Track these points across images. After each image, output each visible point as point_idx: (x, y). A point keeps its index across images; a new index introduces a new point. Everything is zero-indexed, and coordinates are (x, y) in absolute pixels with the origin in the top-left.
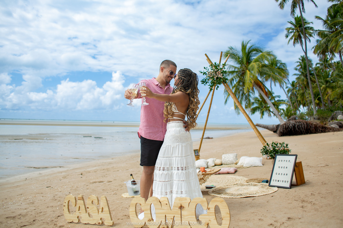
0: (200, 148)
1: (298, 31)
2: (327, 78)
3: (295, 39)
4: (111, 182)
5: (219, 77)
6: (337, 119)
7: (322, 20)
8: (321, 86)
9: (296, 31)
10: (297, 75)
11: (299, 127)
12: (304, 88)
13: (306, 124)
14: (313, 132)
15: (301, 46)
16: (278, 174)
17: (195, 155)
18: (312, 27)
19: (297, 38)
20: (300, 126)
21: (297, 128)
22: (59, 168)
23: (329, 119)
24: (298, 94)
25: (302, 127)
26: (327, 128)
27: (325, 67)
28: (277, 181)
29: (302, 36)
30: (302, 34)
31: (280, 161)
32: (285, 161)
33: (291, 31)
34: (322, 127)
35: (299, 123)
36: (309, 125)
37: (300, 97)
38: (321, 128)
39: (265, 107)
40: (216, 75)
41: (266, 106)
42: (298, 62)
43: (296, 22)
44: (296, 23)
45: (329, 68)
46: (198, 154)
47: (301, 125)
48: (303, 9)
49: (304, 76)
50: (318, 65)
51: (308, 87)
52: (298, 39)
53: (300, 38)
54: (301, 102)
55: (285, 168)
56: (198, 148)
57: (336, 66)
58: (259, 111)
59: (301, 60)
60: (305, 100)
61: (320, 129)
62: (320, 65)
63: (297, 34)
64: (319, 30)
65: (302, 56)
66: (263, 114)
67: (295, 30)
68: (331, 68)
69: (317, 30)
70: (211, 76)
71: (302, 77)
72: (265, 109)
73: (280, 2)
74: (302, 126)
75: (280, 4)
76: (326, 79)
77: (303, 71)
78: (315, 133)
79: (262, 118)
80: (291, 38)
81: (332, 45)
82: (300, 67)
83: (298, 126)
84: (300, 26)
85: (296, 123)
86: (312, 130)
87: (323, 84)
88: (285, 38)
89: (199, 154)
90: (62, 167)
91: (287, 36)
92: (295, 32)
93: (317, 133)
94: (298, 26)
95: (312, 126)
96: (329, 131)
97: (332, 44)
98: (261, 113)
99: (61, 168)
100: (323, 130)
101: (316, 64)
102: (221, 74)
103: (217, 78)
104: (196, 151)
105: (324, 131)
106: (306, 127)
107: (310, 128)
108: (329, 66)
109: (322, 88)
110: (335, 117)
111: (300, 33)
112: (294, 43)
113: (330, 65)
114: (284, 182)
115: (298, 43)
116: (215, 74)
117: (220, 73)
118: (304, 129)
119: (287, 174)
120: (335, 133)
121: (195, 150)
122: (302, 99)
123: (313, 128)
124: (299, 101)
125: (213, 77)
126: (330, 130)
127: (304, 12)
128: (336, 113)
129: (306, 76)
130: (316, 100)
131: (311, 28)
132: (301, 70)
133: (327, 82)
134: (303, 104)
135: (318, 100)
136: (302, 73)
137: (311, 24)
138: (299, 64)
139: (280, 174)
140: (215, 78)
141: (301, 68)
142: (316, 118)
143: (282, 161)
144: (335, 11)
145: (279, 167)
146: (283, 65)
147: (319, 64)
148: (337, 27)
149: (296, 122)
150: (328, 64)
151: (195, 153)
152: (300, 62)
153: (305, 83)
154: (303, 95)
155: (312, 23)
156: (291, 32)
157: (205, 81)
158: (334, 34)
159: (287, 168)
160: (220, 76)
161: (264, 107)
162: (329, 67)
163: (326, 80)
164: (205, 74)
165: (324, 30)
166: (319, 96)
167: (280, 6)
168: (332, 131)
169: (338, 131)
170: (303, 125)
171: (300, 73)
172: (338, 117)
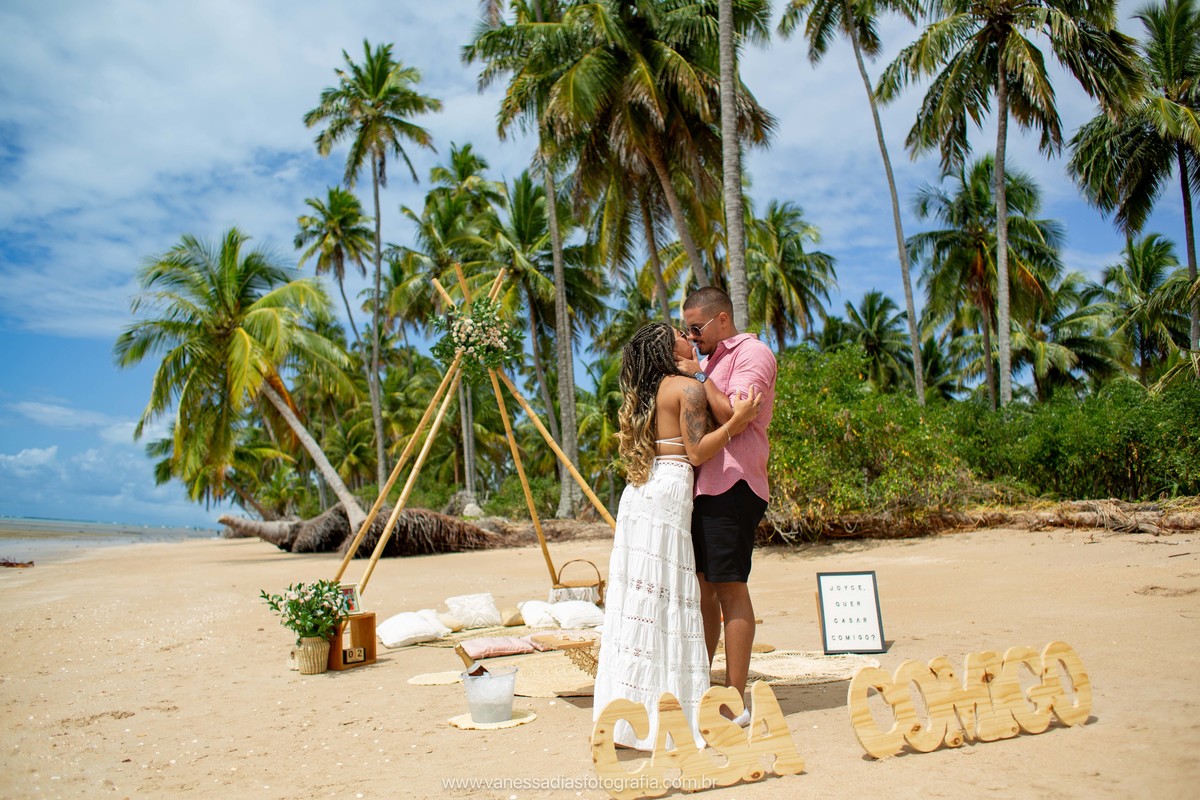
1: (334, 234)
3: (323, 257)
6: (462, 515)
7: (417, 223)
9: (328, 232)
11: (418, 533)
13: (437, 523)
15: (338, 279)
16: (840, 621)
18: (373, 233)
19: (327, 258)
20: (423, 528)
21: (412, 534)
26: (487, 536)
28: (844, 638)
29: (344, 250)
30: (347, 248)
31: (835, 588)
32: (849, 588)
33: (312, 228)
35: (417, 519)
36: (445, 525)
38: (476, 538)
43: (331, 206)
44: (331, 208)
47: (424, 525)
48: (381, 175)
52: (331, 258)
53: (340, 257)
55: (855, 603)
61: (471, 539)
63: (331, 240)
68: (392, 362)
73: (320, 134)
74: (427, 529)
75: (321, 138)
78: (458, 550)
80: (313, 251)
83: (415, 526)
84: (343, 222)
85: (409, 519)
86: (451, 543)
88: (293, 246)
91: (299, 243)
92: (324, 236)
93: (464, 552)
94: (337, 218)
111: (341, 242)
112: (319, 267)
114: (863, 637)
115: (329, 270)
119: (865, 620)
126: (496, 543)
127: (383, 183)
128: (461, 496)
130: (351, 455)
131: (372, 236)
135: (355, 453)
139: (847, 620)
143: (839, 588)
144: (450, 206)
145: (838, 604)
150: (387, 351)
156: (314, 233)
159: (858, 603)
163: (392, 397)
165: (418, 250)
166: (358, 445)
167: (318, 144)
168: (501, 547)
169: (516, 546)
170: (430, 526)
172: (466, 509)
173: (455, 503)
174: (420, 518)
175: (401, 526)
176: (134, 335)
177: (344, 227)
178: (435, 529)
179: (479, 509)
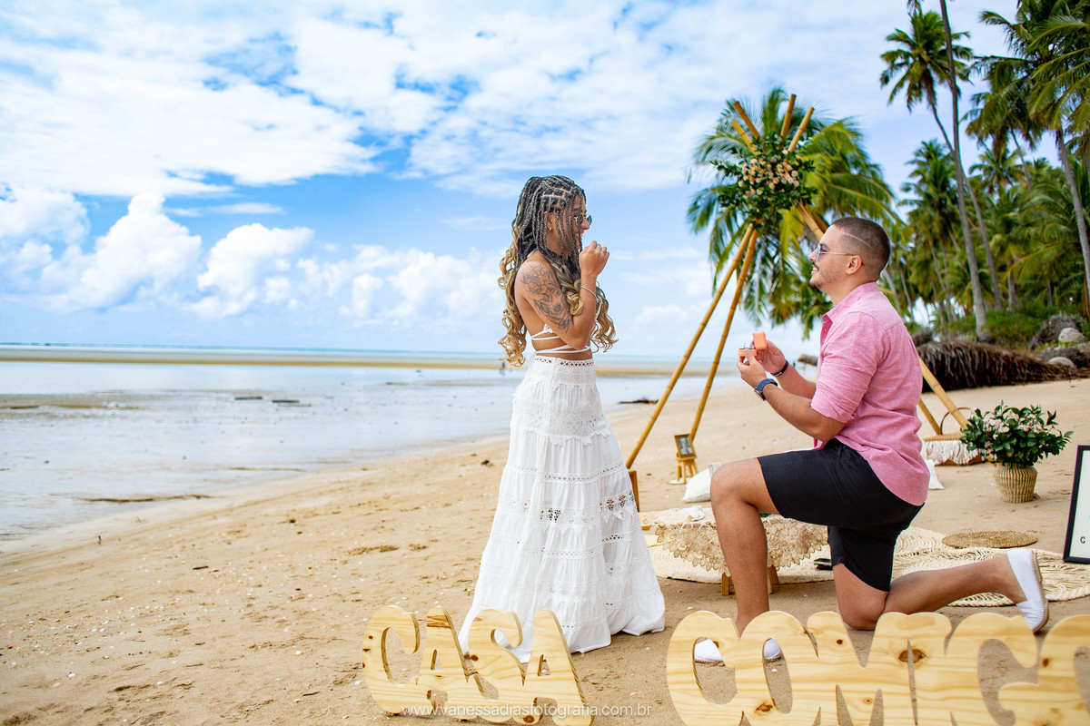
0: (695, 430)
1: (922, 60)
2: (1009, 212)
3: (912, 87)
4: (424, 547)
5: (783, 182)
6: (1057, 341)
7: (1006, 26)
8: (990, 239)
9: (915, 61)
10: (911, 204)
11: (955, 366)
12: (931, 243)
13: (979, 354)
14: (1001, 382)
15: (931, 107)
17: (680, 452)
18: (966, 49)
19: (917, 85)
20: (961, 362)
21: (949, 369)
22: (195, 500)
23: (1034, 340)
24: (911, 264)
25: (966, 366)
26: (1045, 367)
27: (999, 179)
29: (934, 75)
30: (937, 71)
33: (898, 60)
34: (1029, 364)
35: (955, 352)
36: (988, 357)
37: (918, 274)
38: (1028, 369)
39: (817, 303)
40: (775, 176)
41: (822, 301)
42: (913, 162)
43: (916, 33)
44: (915, 35)
45: (1010, 183)
46: (690, 449)
47: (963, 358)
49: (932, 206)
50: (977, 172)
51: (944, 243)
52: (920, 86)
53: (930, 82)
54: (920, 289)
56: (689, 431)
57: (1032, 174)
58: (799, 317)
59: (923, 154)
60: (932, 284)
61: (1023, 370)
62: (984, 172)
63: (917, 70)
64: (993, 57)
65: (927, 141)
66: (810, 324)
67: (914, 58)
68: (1016, 180)
69: (989, 55)
70: (758, 181)
71: (929, 211)
72: (816, 308)
74: (967, 362)
76: (1006, 215)
77: (931, 191)
78: (1007, 383)
79: (808, 337)
80: (900, 84)
81: (1041, 103)
82: (920, 178)
83: (953, 359)
84: (929, 46)
85: (946, 353)
86: (999, 374)
87: (996, 233)
88: (880, 84)
89: (693, 449)
90: (205, 497)
91: (885, 80)
92: (912, 65)
93: (1014, 385)
94: (921, 45)
95: (997, 363)
96: (1052, 379)
97: (1039, 99)
98: (803, 321)
99: (202, 500)
100: (1031, 374)
101: (972, 169)
102: (795, 173)
103: (779, 186)
104: (683, 440)
105: (1035, 376)
106: (979, 365)
107: (990, 368)
108: (1011, 176)
109: (992, 243)
110: (1053, 334)
111: (929, 67)
112: (909, 100)
113: (1013, 174)
115: (920, 100)
116: (771, 174)
117: (789, 167)
118: (973, 371)
120: (1074, 382)
121: (678, 437)
122: (921, 279)
123: (1001, 369)
124: (913, 285)
125: (763, 184)
126: (1056, 373)
128: (1055, 320)
129: (940, 206)
131: (965, 52)
132: (924, 188)
133: (1008, 225)
134: (926, 294)
136: (928, 196)
137: (964, 37)
138: (915, 167)
140: (771, 186)
141: (923, 181)
142: (983, 338)
146: (873, 169)
147: (980, 167)
148: (1051, 47)
149: (947, 348)
150: (1009, 169)
151: (679, 446)
152: (920, 163)
153: (937, 229)
154: (925, 265)
155: (965, 34)
156: (901, 65)
157: (733, 198)
158: (1048, 66)
160: (789, 179)
161: (812, 303)
162: (1011, 179)
163: (1007, 218)
164: (730, 174)
165: (1010, 55)
168: (1063, 378)
169: (1082, 377)
170: (970, 359)
171: (921, 198)
172: (1062, 334)
173: (1047, 328)
174: (959, 352)
175: (937, 361)
176: (699, 203)
177: (931, 52)
178: (977, 361)
179: (1079, 334)
